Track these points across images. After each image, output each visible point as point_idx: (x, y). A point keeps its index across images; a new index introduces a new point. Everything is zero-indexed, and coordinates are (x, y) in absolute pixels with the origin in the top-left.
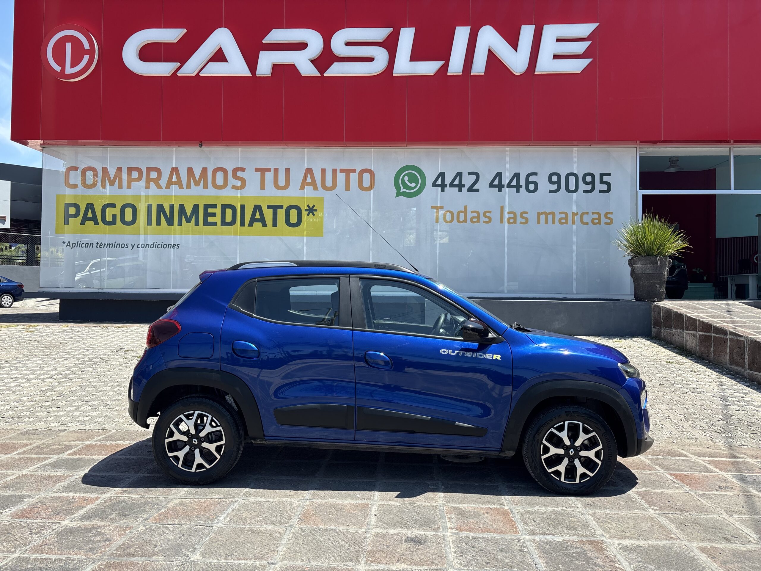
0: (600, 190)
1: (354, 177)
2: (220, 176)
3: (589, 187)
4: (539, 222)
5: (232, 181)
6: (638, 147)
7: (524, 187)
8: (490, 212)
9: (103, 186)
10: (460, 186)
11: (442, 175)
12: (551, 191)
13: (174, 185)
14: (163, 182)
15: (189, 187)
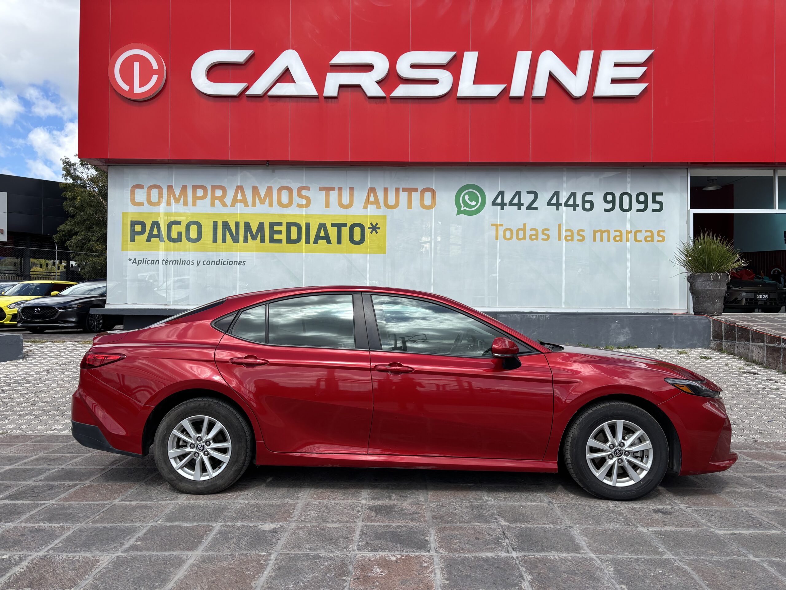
0: (652, 209)
1: (416, 195)
2: (285, 194)
3: (642, 206)
4: (595, 240)
5: (297, 200)
6: (689, 171)
7: (580, 205)
8: (548, 230)
9: (169, 204)
10: (520, 205)
11: (501, 194)
12: (606, 210)
13: (239, 203)
14: (228, 200)
15: (254, 205)
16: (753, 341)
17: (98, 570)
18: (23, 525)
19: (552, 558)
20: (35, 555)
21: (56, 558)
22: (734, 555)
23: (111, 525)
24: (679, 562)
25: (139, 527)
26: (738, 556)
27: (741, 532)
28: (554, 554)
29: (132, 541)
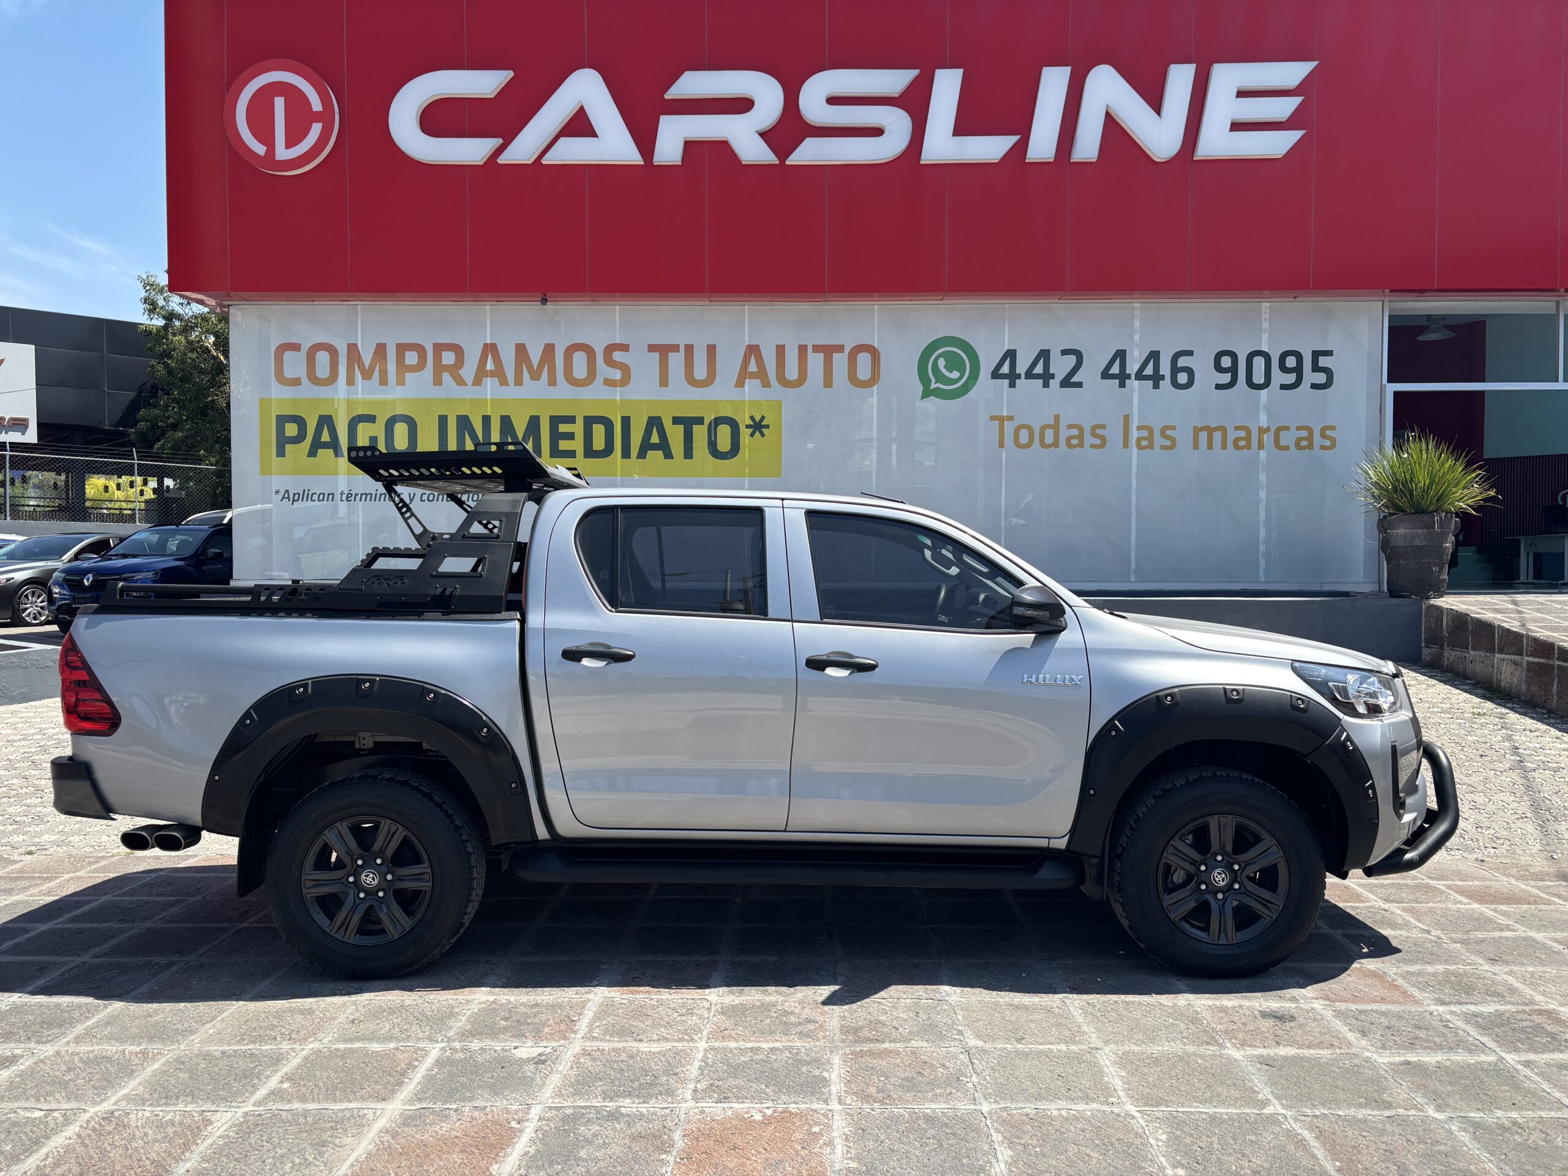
0: (1312, 384)
1: (840, 361)
2: (579, 359)
3: (1291, 378)
4: (1196, 446)
5: (604, 370)
6: (1387, 299)
7: (1168, 377)
8: (1103, 427)
9: (351, 381)
10: (1046, 377)
11: (1011, 355)
12: (1218, 387)
13: (489, 379)
14: (468, 372)
15: (519, 381)
16: (1501, 651)
17: (210, 1141)
18: (72, 1048)
19: (1055, 1113)
20: (92, 1110)
21: (131, 1116)
22: (1401, 1107)
23: (236, 1048)
24: (1292, 1123)
25: (287, 1052)
26: (1406, 1109)
27: (1420, 1058)
28: (1058, 1107)
29: (273, 1083)
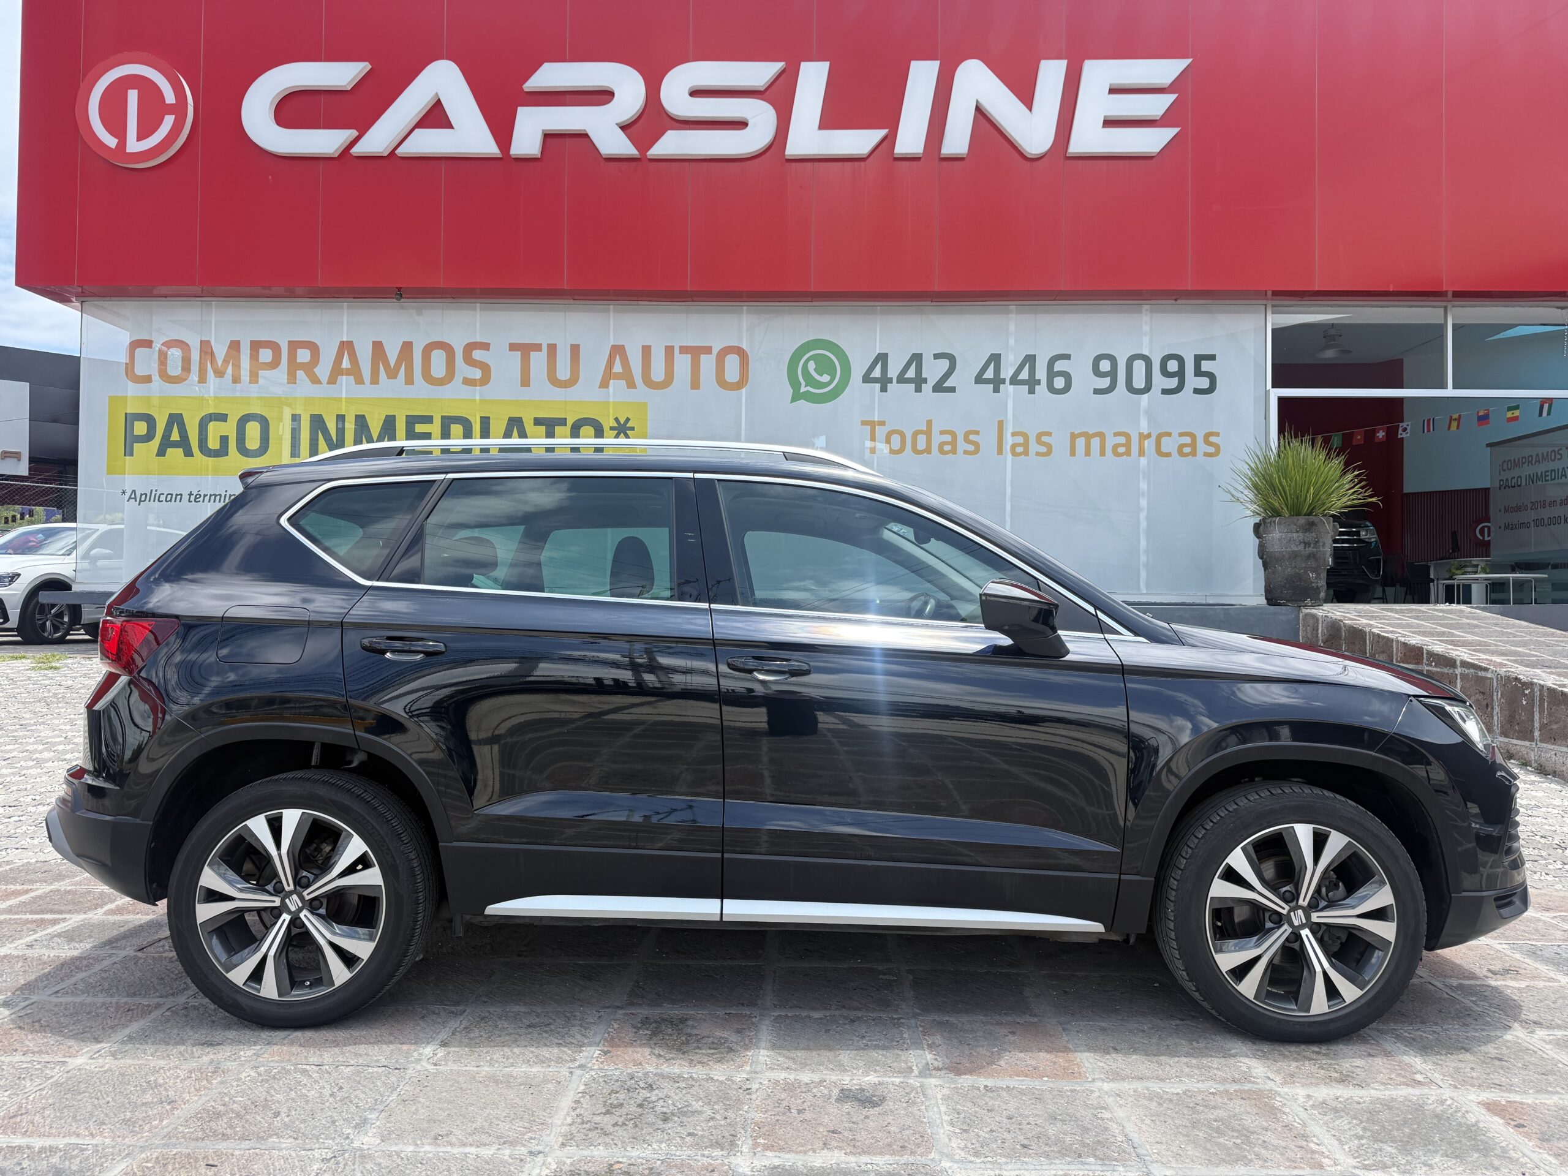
0: (1195, 389)
1: (708, 363)
2: (438, 358)
3: (1173, 383)
4: (1073, 453)
5: (463, 370)
6: (1269, 303)
7: (1044, 382)
8: (977, 433)
9: (202, 379)
10: (919, 382)
11: (882, 358)
12: (1097, 392)
13: (344, 377)
14: (323, 370)
15: (375, 380)
